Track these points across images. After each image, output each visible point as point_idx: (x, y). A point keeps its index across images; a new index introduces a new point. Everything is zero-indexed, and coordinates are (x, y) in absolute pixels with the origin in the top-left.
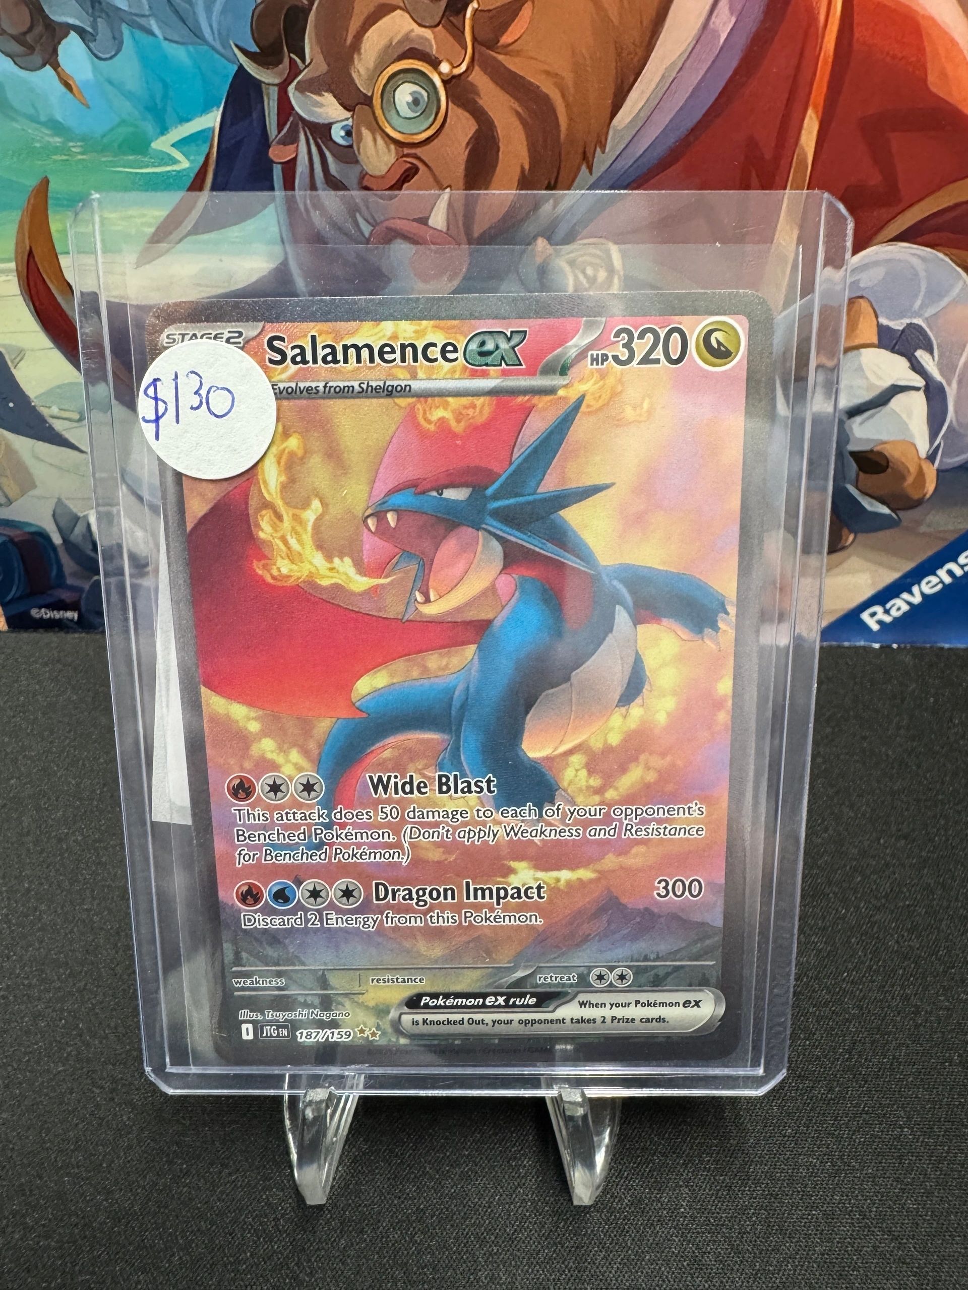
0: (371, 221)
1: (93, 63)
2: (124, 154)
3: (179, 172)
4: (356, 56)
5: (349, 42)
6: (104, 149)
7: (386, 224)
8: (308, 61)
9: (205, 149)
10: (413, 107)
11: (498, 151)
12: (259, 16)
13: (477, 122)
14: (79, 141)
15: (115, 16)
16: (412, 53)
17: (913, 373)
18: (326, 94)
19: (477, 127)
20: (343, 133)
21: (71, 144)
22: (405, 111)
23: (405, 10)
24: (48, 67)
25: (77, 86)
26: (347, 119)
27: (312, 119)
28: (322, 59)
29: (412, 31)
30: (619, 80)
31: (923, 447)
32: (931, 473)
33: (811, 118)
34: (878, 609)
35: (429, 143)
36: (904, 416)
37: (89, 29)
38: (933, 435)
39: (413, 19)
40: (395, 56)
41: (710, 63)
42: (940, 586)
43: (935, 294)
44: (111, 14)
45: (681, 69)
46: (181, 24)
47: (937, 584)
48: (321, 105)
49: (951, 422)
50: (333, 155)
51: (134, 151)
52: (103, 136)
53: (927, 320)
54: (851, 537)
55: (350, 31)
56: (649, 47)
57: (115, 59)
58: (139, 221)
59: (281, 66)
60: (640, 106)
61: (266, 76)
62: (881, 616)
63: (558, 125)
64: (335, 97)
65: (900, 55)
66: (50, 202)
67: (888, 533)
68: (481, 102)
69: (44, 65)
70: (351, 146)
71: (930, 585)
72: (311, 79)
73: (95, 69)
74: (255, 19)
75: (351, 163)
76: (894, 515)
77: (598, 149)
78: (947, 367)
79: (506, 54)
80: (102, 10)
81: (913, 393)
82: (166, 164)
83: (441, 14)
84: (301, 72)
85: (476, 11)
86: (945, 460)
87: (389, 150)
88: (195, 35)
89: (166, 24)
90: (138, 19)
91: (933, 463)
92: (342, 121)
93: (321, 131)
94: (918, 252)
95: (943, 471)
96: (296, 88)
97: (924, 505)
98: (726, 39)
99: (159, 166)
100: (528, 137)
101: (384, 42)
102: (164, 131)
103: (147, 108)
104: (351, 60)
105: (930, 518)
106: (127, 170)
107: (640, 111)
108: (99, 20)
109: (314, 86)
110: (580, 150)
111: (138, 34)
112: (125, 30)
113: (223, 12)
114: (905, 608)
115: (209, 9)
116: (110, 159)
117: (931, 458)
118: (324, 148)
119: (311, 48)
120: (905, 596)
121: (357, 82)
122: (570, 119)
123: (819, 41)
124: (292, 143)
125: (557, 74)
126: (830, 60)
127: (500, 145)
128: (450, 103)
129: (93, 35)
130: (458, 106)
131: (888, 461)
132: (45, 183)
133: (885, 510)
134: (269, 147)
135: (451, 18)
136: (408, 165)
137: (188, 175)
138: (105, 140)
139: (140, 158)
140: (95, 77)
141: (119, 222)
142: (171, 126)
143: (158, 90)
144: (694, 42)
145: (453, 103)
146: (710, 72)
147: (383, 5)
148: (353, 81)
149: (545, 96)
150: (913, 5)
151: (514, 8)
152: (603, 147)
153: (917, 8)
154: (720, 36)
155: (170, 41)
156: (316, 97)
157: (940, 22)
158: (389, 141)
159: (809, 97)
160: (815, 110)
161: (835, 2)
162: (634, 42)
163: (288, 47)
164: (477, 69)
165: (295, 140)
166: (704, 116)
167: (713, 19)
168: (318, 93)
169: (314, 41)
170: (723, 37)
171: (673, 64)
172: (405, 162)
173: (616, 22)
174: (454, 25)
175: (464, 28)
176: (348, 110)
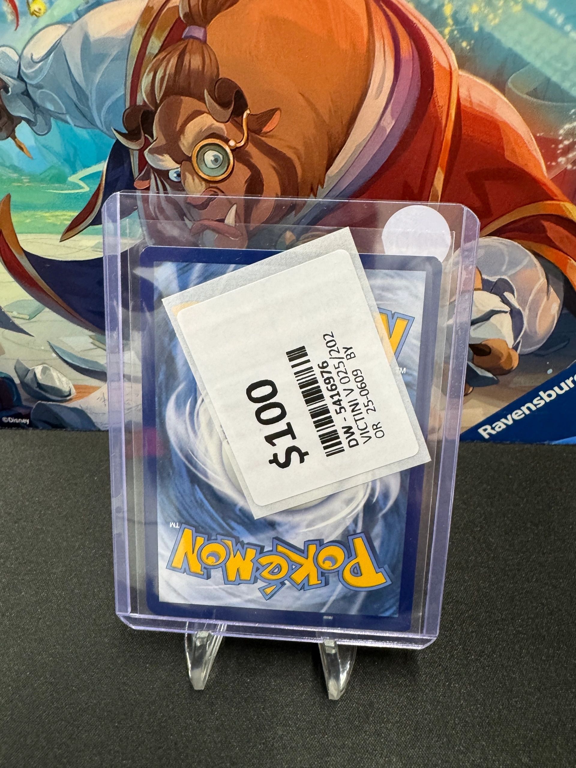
0: (192, 221)
1: (35, 136)
2: (53, 183)
3: (84, 193)
4: (182, 137)
5: (178, 128)
6: (42, 181)
7: (201, 222)
8: (155, 138)
10: (214, 162)
11: (263, 186)
12: (127, 115)
13: (251, 171)
14: (28, 176)
15: (46, 113)
16: (213, 135)
17: (502, 303)
18: (165, 155)
19: (251, 173)
20: (175, 175)
21: (23, 178)
22: (210, 164)
23: (209, 113)
24: (10, 138)
25: (26, 148)
26: (177, 168)
27: (158, 168)
28: (163, 137)
29: (213, 124)
30: (330, 151)
31: (511, 343)
32: (515, 356)
33: (439, 173)
34: (488, 427)
35: (224, 181)
36: (499, 327)
37: (33, 120)
38: (516, 338)
39: (214, 118)
40: (204, 137)
41: (381, 143)
42: (523, 415)
43: (513, 264)
44: (45, 112)
45: (365, 146)
46: (84, 119)
47: (521, 415)
48: (163, 161)
49: (526, 329)
50: (170, 187)
51: (59, 182)
52: (41, 174)
53: (509, 277)
54: (471, 389)
55: (178, 124)
56: (347, 135)
58: (62, 218)
59: (140, 140)
60: (343, 164)
61: (132, 146)
62: (489, 430)
63: (296, 174)
64: (171, 156)
65: (489, 142)
66: (12, 207)
67: (492, 388)
68: (253, 161)
69: (7, 137)
70: (180, 182)
71: (518, 415)
72: (157, 147)
73: (36, 139)
74: (125, 116)
75: (181, 191)
76: (495, 377)
77: (320, 187)
78: (523, 302)
79: (266, 137)
80: (41, 111)
81: (503, 314)
82: (77, 189)
83: (228, 116)
84: (152, 143)
85: (249, 115)
86: (523, 350)
87: (202, 185)
88: (92, 124)
89: (75, 117)
90: (61, 116)
91: (516, 350)
92: (175, 169)
93: (163, 174)
94: (503, 242)
95: (522, 355)
96: (150, 152)
97: (511, 373)
98: (390, 132)
99: (72, 189)
100: (279, 178)
101: (197, 129)
102: (74, 172)
103: (65, 160)
104: (180, 137)
105: (516, 379)
106: (54, 191)
107: (342, 167)
108: (38, 115)
109: (158, 151)
110: (309, 187)
111: (60, 123)
112: (53, 120)
113: (108, 112)
114: (504, 427)
115: (99, 111)
116: (45, 185)
117: (515, 348)
118: (165, 182)
119: (157, 132)
120: (503, 420)
121: (183, 149)
122: (303, 170)
123: (443, 133)
124: (147, 180)
125: (295, 148)
126: (449, 143)
127: (264, 183)
128: (235, 161)
129: (34, 123)
130: (240, 162)
131: (490, 349)
132: (9, 197)
133: (490, 375)
134: (134, 181)
135: (235, 118)
136: (212, 193)
138: (42, 176)
139: (61, 185)
140: (35, 143)
141: (49, 218)
142: (79, 170)
143: (72, 151)
144: (372, 133)
145: (238, 161)
146: (381, 148)
147: (197, 111)
148: (180, 148)
149: (289, 159)
150: (495, 116)
151: (270, 114)
152: (322, 186)
153: (497, 118)
154: (386, 131)
155: (78, 126)
156: (160, 157)
157: (511, 125)
158: (201, 180)
159: (438, 161)
160: (442, 168)
161: (451, 114)
162: (338, 132)
163: (143, 130)
164: (250, 144)
165: (149, 178)
166: (379, 170)
167: (382, 121)
168: (161, 154)
169: (158, 128)
170: (388, 130)
171: (360, 144)
172: (211, 191)
173: (327, 121)
174: (236, 122)
175: (242, 123)
176: (178, 164)
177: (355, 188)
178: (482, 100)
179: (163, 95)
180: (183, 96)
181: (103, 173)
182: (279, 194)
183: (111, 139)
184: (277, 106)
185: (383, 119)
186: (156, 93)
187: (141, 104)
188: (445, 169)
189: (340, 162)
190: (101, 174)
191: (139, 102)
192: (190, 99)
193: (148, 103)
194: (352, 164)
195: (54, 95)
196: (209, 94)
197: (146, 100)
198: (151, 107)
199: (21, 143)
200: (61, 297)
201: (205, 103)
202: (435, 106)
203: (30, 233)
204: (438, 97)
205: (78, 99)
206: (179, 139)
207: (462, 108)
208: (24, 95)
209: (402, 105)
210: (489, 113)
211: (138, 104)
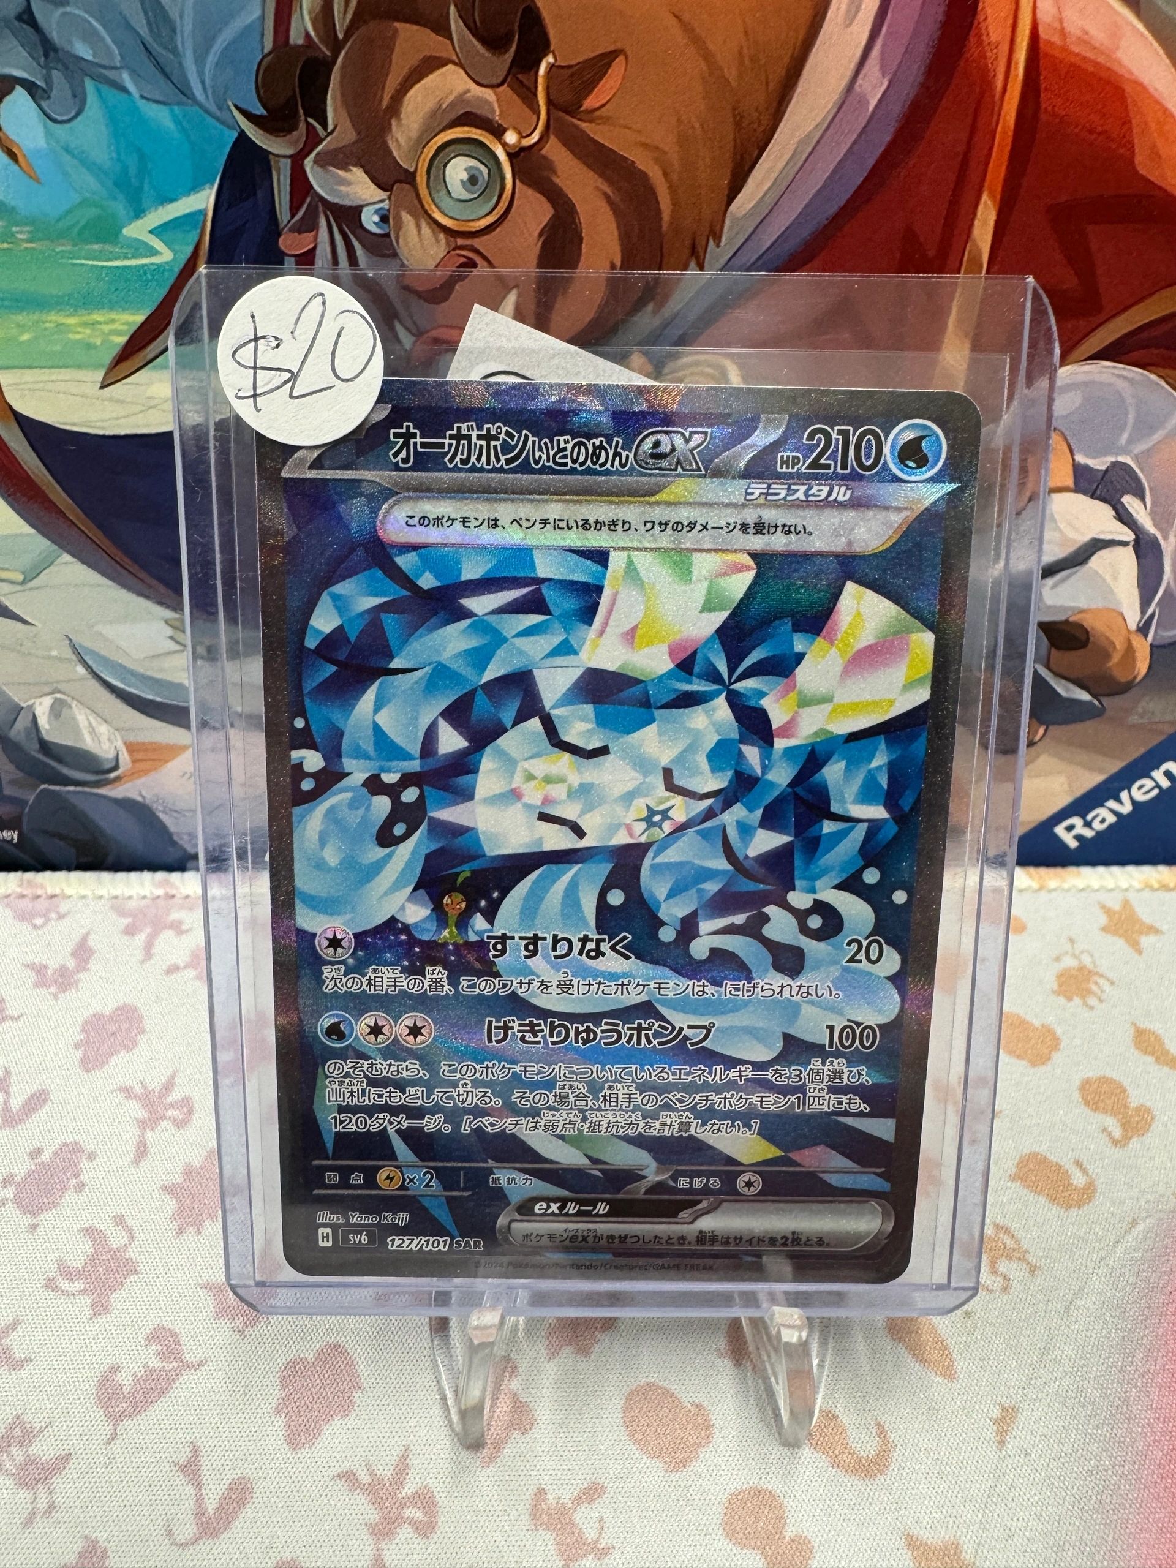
0: (414, 331)
1: (45, 127)
2: (89, 241)
3: (159, 266)
4: (394, 122)
5: (385, 104)
6: (62, 235)
7: (434, 333)
8: (330, 127)
9: (194, 237)
10: (468, 184)
11: (581, 242)
12: (266, 70)
13: (554, 207)
14: (26, 224)
15: (75, 68)
16: (468, 119)
17: (1120, 525)
18: (354, 169)
19: (552, 212)
20: (376, 219)
21: (14, 229)
22: (458, 191)
23: (459, 64)
25: (25, 156)
26: (382, 201)
27: (336, 200)
28: (348, 124)
29: (468, 91)
30: (739, 157)
31: (1133, 617)
32: (1143, 649)
33: (985, 206)
34: (1077, 821)
35: (490, 232)
36: (1108, 578)
37: (39, 83)
38: (1145, 605)
39: (470, 76)
40: (445, 123)
41: (855, 136)
42: (1157, 792)
43: (1144, 427)
44: (70, 65)
45: (818, 142)
46: (163, 80)
47: (1152, 789)
48: (349, 183)
49: (1168, 585)
50: (363, 246)
51: (98, 239)
52: (59, 220)
53: (1136, 458)
54: (1043, 730)
55: (387, 90)
56: (778, 115)
57: (76, 122)
58: (106, 328)
59: (295, 133)
60: (766, 187)
61: (277, 146)
62: (1080, 828)
63: (659, 212)
64: (366, 172)
65: (1100, 129)
67: (1090, 726)
68: (556, 180)
70: (387, 235)
71: (1143, 790)
72: (336, 150)
73: (48, 134)
74: (261, 72)
75: (388, 256)
76: (1096, 701)
77: (711, 243)
78: (1162, 517)
79: (591, 122)
80: (59, 60)
81: (1119, 549)
82: (143, 256)
83: (505, 71)
84: (322, 140)
85: (551, 67)
86: (1160, 633)
87: (438, 241)
88: (182, 93)
89: (142, 78)
90: (107, 72)
91: (1146, 637)
92: (375, 203)
93: (348, 216)
94: (1125, 373)
95: (1159, 647)
96: (315, 162)
97: (1132, 691)
98: (877, 107)
99: (134, 257)
100: (618, 227)
101: (430, 105)
102: (139, 213)
103: (116, 184)
104: (390, 124)
106: (91, 263)
107: (765, 194)
108: (55, 73)
109: (339, 159)
110: (689, 243)
111: (105, 89)
112: (89, 85)
113: (221, 63)
114: (1112, 819)
115: (200, 60)
116: (69, 248)
117: (1143, 630)
118: (351, 236)
119: (335, 110)
120: (1111, 804)
121: (395, 153)
122: (675, 204)
123: (996, 109)
124: (310, 230)
125: (657, 148)
126: (1011, 133)
127: (584, 234)
128: (517, 182)
129: (44, 90)
130: (530, 186)
131: (1088, 634)
133: (1084, 696)
134: (279, 235)
135: (520, 76)
136: (463, 260)
137: (171, 270)
138: (60, 225)
139: (108, 247)
140: (48, 144)
141: (79, 329)
142: (149, 208)
143: (132, 162)
144: (835, 110)
145: (522, 181)
146: (856, 147)
147: (430, 57)
148: (390, 153)
149: (644, 176)
150: (1115, 67)
151: (600, 65)
152: (718, 239)
153: (1121, 71)
154: (868, 102)
155: (148, 99)
156: (341, 173)
157: (1152, 91)
158: (437, 229)
159: (983, 180)
160: (992, 196)
161: (1017, 64)
162: (757, 110)
163: (304, 109)
164: (552, 137)
165: (313, 227)
166: (848, 201)
167: (860, 81)
168: (344, 167)
169: (339, 103)
170: (873, 102)
171: (808, 136)
172: (459, 255)
173: (734, 84)
174: (521, 82)
175: (536, 87)
176: (384, 189)
177: (792, 244)
178: (1087, 28)
179: (352, 21)
180: (398, 20)
181: (205, 215)
182: (618, 263)
183: (227, 132)
184: (619, 46)
185: (861, 76)
186: (336, 14)
187: (300, 42)
188: (998, 197)
189: (761, 183)
190: (202, 217)
191: (296, 38)
192: (415, 27)
193: (316, 39)
194: (786, 188)
195: (91, 19)
196: (461, 17)
197: (312, 33)
198: (324, 49)
199: (12, 141)
200: (100, 526)
201: (450, 37)
202: (980, 43)
203: (30, 367)
204: (989, 19)
205: (151, 30)
206: (386, 128)
207: (1042, 45)
208: (24, 22)
209: (905, 41)
210: (1101, 59)
211: (292, 42)
